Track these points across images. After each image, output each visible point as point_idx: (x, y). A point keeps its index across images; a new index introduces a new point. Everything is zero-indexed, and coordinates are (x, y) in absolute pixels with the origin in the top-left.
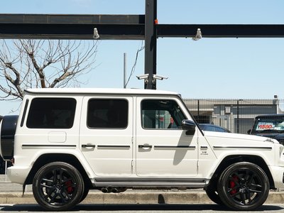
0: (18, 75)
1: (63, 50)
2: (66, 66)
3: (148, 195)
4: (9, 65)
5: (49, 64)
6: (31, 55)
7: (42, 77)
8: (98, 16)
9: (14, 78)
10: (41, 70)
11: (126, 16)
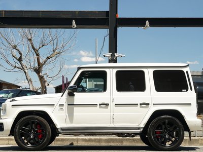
0: (21, 54)
1: (53, 36)
2: (55, 48)
3: (109, 139)
4: (15, 47)
5: (42, 46)
6: (30, 40)
7: (38, 55)
8: (76, 12)
9: (18, 56)
10: (37, 51)
11: (96, 12)
